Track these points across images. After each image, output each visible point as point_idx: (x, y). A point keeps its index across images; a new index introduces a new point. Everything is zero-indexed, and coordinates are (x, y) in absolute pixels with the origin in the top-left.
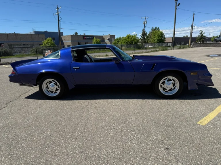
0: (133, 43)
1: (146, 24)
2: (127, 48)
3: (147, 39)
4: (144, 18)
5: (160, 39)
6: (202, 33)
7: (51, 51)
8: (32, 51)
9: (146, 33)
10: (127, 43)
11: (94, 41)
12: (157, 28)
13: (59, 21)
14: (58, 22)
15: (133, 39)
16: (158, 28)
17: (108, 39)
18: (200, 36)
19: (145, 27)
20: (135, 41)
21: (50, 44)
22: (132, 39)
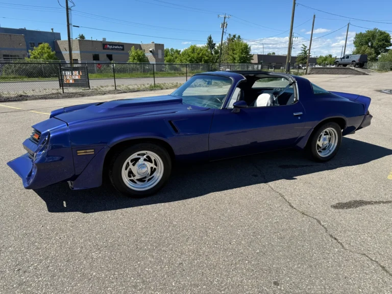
0: (201, 61)
1: (226, 28)
2: (193, 70)
3: (217, 55)
4: (223, 16)
5: (244, 57)
6: (306, 50)
7: (79, 73)
8: (10, 71)
9: (215, 44)
10: (191, 60)
11: (133, 53)
12: (237, 36)
13: (67, 9)
14: (66, 12)
15: (203, 54)
16: (239, 37)
17: (151, 51)
18: (303, 55)
19: (224, 34)
20: (206, 58)
21: (45, 56)
22: (201, 54)
